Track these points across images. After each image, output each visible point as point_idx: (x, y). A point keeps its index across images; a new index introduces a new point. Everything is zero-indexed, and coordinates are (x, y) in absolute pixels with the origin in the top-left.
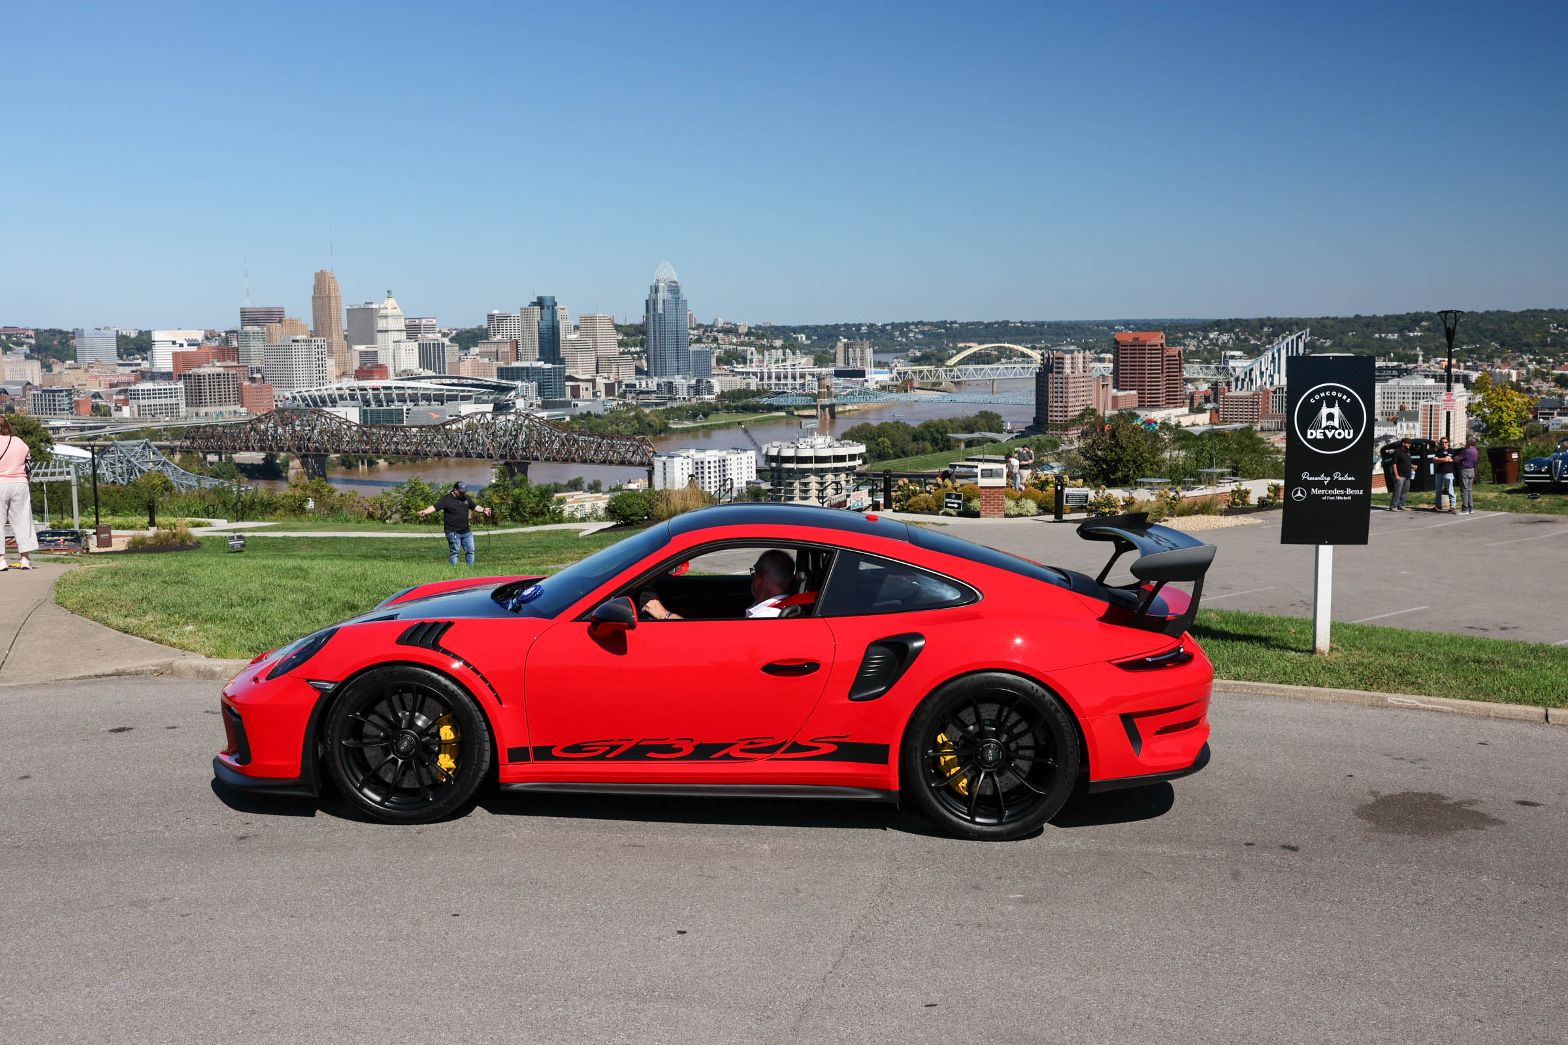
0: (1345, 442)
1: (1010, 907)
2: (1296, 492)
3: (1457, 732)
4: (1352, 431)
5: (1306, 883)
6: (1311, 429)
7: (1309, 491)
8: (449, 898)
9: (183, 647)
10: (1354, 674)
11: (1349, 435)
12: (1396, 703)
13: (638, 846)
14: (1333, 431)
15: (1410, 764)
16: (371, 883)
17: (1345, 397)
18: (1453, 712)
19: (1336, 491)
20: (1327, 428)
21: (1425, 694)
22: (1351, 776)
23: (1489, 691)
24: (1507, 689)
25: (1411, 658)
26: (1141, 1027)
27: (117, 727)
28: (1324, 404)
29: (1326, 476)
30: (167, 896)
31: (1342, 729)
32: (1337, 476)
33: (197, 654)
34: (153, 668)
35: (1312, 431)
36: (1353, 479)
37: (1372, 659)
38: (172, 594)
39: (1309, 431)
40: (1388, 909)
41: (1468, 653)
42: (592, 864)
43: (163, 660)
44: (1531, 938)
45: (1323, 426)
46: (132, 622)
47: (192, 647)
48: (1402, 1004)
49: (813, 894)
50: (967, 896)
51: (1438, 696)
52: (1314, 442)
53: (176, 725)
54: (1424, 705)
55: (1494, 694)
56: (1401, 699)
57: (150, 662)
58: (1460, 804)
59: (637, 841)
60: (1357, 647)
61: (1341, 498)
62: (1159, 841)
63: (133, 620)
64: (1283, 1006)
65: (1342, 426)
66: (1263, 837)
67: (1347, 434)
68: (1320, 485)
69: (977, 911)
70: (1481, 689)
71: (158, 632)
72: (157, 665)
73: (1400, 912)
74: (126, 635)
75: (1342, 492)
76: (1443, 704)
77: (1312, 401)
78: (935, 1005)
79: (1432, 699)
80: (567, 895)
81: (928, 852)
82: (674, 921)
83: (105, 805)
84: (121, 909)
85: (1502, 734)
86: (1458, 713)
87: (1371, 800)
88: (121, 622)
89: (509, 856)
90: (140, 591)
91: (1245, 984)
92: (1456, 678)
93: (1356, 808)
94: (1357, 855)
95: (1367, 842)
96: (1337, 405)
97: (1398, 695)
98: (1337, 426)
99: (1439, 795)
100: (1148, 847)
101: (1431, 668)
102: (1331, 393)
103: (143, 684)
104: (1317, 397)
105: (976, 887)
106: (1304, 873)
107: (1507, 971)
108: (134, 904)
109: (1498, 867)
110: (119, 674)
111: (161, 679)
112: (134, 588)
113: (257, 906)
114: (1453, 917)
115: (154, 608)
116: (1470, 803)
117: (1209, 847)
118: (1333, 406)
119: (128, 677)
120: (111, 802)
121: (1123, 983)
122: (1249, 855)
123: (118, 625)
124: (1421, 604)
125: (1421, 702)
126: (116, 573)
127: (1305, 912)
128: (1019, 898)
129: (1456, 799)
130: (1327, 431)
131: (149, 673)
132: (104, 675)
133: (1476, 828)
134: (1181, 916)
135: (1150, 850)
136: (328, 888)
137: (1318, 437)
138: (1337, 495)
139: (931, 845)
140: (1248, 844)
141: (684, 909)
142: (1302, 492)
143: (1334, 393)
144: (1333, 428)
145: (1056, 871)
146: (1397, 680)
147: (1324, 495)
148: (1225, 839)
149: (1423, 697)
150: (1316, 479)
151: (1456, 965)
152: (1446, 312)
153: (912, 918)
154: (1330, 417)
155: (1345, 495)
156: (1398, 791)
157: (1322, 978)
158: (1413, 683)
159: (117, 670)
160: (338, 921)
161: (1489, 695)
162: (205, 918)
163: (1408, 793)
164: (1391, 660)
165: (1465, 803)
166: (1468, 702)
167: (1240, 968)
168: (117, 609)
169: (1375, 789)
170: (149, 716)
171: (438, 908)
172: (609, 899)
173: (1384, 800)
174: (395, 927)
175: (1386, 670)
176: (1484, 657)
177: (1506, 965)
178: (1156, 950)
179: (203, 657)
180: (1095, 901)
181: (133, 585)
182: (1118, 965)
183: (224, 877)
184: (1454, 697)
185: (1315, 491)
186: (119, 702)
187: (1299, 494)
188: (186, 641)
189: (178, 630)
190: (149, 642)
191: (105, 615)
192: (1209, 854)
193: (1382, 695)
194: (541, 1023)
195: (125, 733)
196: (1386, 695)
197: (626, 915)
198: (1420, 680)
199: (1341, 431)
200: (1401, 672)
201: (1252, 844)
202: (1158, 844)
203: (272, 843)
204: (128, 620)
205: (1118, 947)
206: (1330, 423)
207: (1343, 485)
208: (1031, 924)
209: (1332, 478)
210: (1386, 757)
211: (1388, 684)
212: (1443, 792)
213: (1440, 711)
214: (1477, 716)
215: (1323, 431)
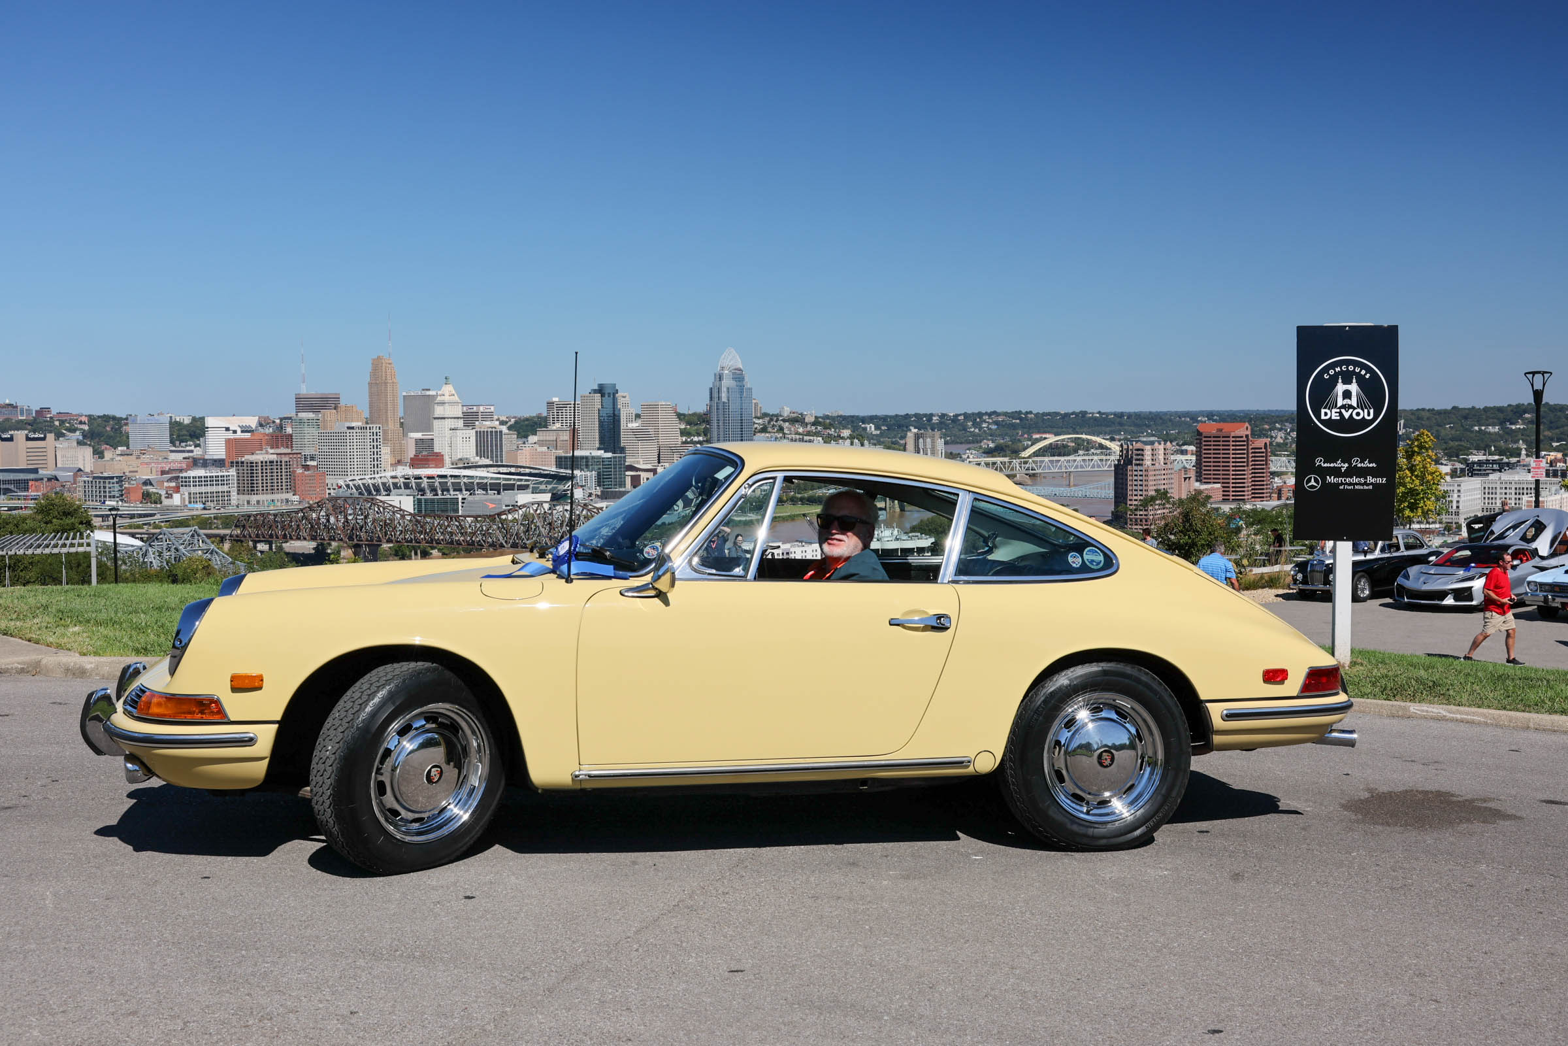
0: (1364, 423)
1: (885, 882)
2: (1309, 480)
3: (1486, 741)
4: (1372, 411)
6: (1325, 408)
7: (1324, 480)
9: (59, 647)
10: (1375, 685)
11: (1369, 415)
12: (1419, 712)
14: (1351, 411)
15: (1422, 766)
17: (1363, 372)
18: (1486, 723)
19: (1355, 480)
20: (1343, 407)
21: (1455, 705)
22: (1347, 775)
23: (1530, 702)
24: (1552, 699)
26: (995, 998)
28: (1340, 381)
29: (1343, 462)
32: (1357, 462)
33: (71, 653)
34: (19, 666)
35: (1327, 410)
36: (1374, 465)
38: (76, 603)
39: (1323, 411)
40: (1353, 892)
44: (1525, 922)
45: (1339, 405)
46: (17, 625)
47: (69, 646)
48: (1341, 982)
50: (837, 871)
51: (1470, 706)
52: (1329, 423)
53: (10, 713)
54: (1451, 715)
55: (1537, 705)
56: (1425, 708)
57: (16, 659)
58: (1472, 801)
60: (1385, 664)
61: (1361, 487)
63: (18, 623)
64: (1187, 981)
65: (1361, 405)
67: (1367, 414)
68: (1336, 472)
69: (843, 885)
70: (1522, 701)
72: (24, 663)
75: (1362, 480)
76: (1474, 714)
77: (1326, 377)
78: (742, 971)
79: (1461, 708)
85: (1539, 743)
86: (1492, 724)
87: (1367, 795)
91: (1147, 959)
93: (1343, 802)
94: (1331, 843)
95: (1348, 832)
96: (1354, 381)
97: (1423, 704)
98: (1356, 406)
99: (1449, 793)
102: (1347, 368)
104: (1332, 372)
106: (1260, 859)
107: (1486, 953)
111: (26, 677)
114: (1432, 901)
115: (48, 614)
116: (1485, 801)
118: (1350, 383)
121: (992, 955)
125: (1449, 712)
128: (901, 874)
129: (1469, 797)
130: (1343, 411)
133: (1483, 822)
137: (1333, 418)
138: (1357, 484)
142: (1316, 481)
143: (1351, 368)
144: (1351, 407)
146: (1425, 692)
147: (1342, 484)
149: (1452, 707)
150: (1332, 465)
151: (1423, 946)
152: (1534, 373)
154: (1347, 395)
155: (1365, 484)
156: (1401, 789)
157: (1246, 956)
158: (1443, 694)
161: (1529, 706)
163: (1412, 791)
165: (1478, 800)
166: (1504, 713)
167: (1147, 944)
169: (1372, 786)
171: (190, 871)
173: (1380, 796)
174: (124, 887)
175: (1413, 682)
177: (1486, 948)
178: (1047, 925)
179: (77, 655)
182: (994, 938)
184: (1489, 707)
185: (1331, 479)
187: (1313, 483)
188: (66, 640)
189: (62, 631)
190: (23, 642)
193: (1402, 704)
194: (232, 978)
196: (1408, 704)
198: (1451, 692)
199: (1359, 410)
200: (1431, 684)
201: (1207, 832)
203: (39, 812)
205: (1001, 921)
206: (1347, 401)
207: (1363, 473)
208: (903, 898)
209: (1350, 464)
210: (1395, 759)
211: (1414, 695)
212: (1454, 789)
213: (1472, 722)
214: (1513, 728)
215: (1338, 410)
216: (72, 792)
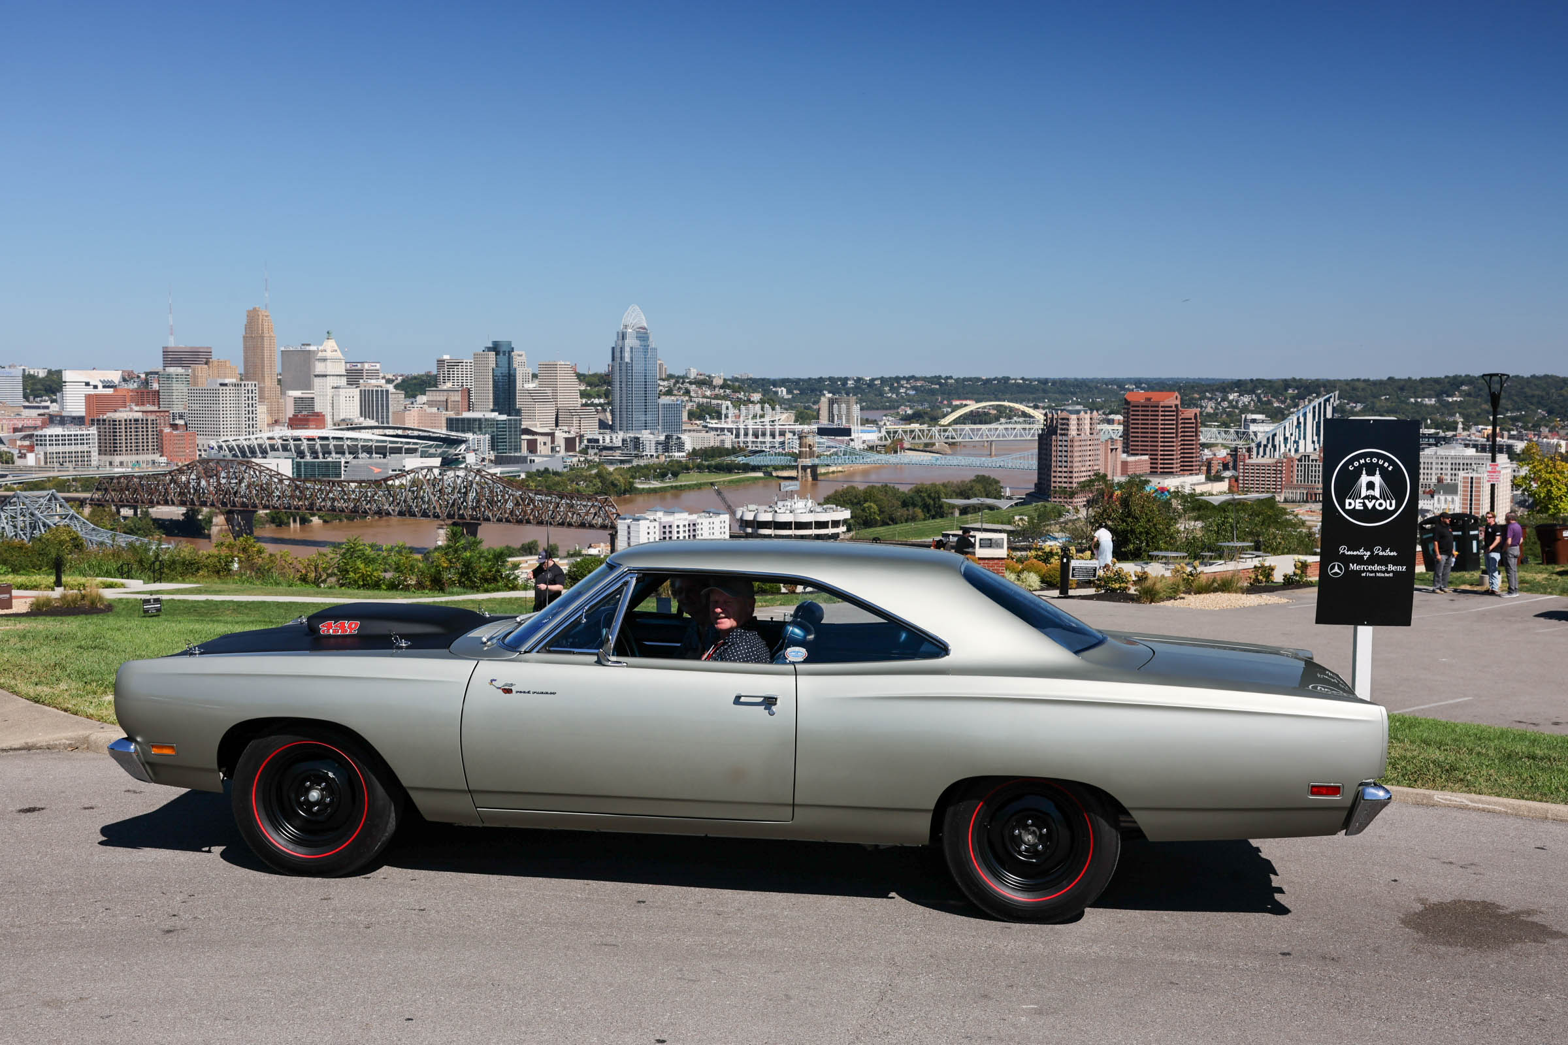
0: (1386, 513)
1: (1023, 1019)
2: (1333, 568)
3: (1511, 835)
4: (1394, 502)
5: (1350, 997)
6: (1350, 498)
7: (1347, 567)
8: (402, 1001)
9: (101, 719)
10: (1396, 768)
11: (1391, 505)
12: (1444, 801)
13: (611, 945)
14: (1374, 501)
15: (1461, 869)
16: (314, 983)
17: (1386, 465)
18: (1506, 812)
19: (1376, 567)
20: (1367, 497)
21: (1475, 792)
22: (1395, 881)
23: (1546, 790)
25: (1459, 752)
27: (27, 806)
28: (1364, 472)
29: (1366, 550)
30: (85, 995)
31: (1384, 829)
32: (1378, 551)
34: (67, 742)
35: (1351, 501)
36: (1395, 554)
37: (1415, 753)
38: (89, 660)
39: (1347, 501)
40: (1441, 1028)
41: (1521, 748)
42: (560, 964)
43: (81, 733)
45: (1363, 494)
46: (44, 690)
47: (111, 719)
49: (805, 1001)
50: (975, 1005)
51: (1490, 794)
52: (1353, 513)
53: (93, 804)
54: (1474, 804)
55: (1552, 793)
56: (1449, 797)
57: (64, 735)
58: (1517, 914)
59: (610, 940)
60: (1398, 740)
61: (1382, 575)
62: (1185, 948)
63: (45, 689)
65: (1384, 496)
66: (1300, 945)
67: (1389, 505)
68: (1359, 560)
69: (986, 1022)
70: (1537, 787)
71: (73, 702)
72: (71, 739)
73: (1455, 1033)
74: (37, 705)
75: (1384, 568)
76: (1495, 804)
77: (1351, 468)
79: (1483, 797)
80: (533, 998)
81: (931, 956)
82: (652, 1028)
83: (13, 893)
84: (32, 1010)
85: (1561, 838)
86: (1512, 814)
87: (1419, 907)
88: (32, 691)
89: (468, 953)
90: (53, 657)
92: (1509, 775)
93: (1402, 917)
94: (1405, 968)
95: (1416, 954)
96: (1378, 472)
97: (1446, 791)
98: (1378, 497)
99: (1494, 904)
100: (1173, 955)
101: (1481, 764)
102: (1371, 460)
103: (55, 759)
104: (1356, 464)
105: (985, 996)
106: (1346, 987)
108: (47, 1004)
109: (1561, 984)
110: (28, 748)
111: (76, 754)
112: (46, 654)
113: (186, 1008)
114: (1514, 1039)
115: (69, 675)
116: (1529, 913)
117: (1241, 956)
118: (1374, 474)
119: (38, 751)
120: (20, 890)
122: (1285, 966)
123: (27, 694)
124: (1465, 696)
125: (1471, 802)
126: (24, 636)
127: (1350, 1030)
128: (1033, 1008)
129: (1513, 909)
130: (1366, 501)
131: (62, 747)
132: (11, 749)
133: (1536, 941)
134: (1213, 1032)
135: (1176, 958)
136: (265, 988)
137: (1357, 508)
138: (1378, 571)
139: (934, 949)
140: (1284, 954)
141: (663, 1016)
142: (1340, 568)
143: (1375, 460)
144: (1374, 497)
145: (1072, 979)
146: (1444, 776)
147: (1364, 571)
148: (1259, 947)
149: (1473, 796)
150: (1355, 553)
152: (1491, 375)
153: (915, 1029)
154: (1370, 486)
155: (1387, 571)
156: (1449, 899)
158: (1462, 780)
159: (27, 743)
160: (277, 1025)
161: (1545, 794)
162: (128, 1020)
163: (1460, 901)
164: (1436, 754)
165: (1522, 912)
166: (1522, 802)
168: (27, 676)
169: (1422, 895)
170: (63, 795)
171: (390, 1011)
172: (580, 1003)
173: (1433, 908)
174: (342, 1032)
175: (1431, 765)
176: (1538, 752)
180: (1117, 1013)
181: (45, 650)
183: (149, 975)
184: (1507, 796)
185: (1354, 567)
186: (28, 780)
187: (1336, 570)
188: (105, 712)
189: (96, 700)
190: (63, 712)
191: (13, 682)
192: (1241, 964)
193: (1427, 792)
195: (36, 813)
196: (1432, 792)
197: (598, 1021)
198: (1469, 777)
199: (1382, 501)
200: (1447, 767)
201: (1289, 954)
202: (1184, 952)
203: (202, 937)
204: (39, 688)
206: (1370, 492)
207: (1384, 561)
208: (1046, 1037)
209: (1372, 552)
210: (1434, 861)
211: (1433, 780)
212: (1498, 900)
213: (1492, 812)
214: (1533, 818)
215: (1362, 501)
216: (217, 910)
